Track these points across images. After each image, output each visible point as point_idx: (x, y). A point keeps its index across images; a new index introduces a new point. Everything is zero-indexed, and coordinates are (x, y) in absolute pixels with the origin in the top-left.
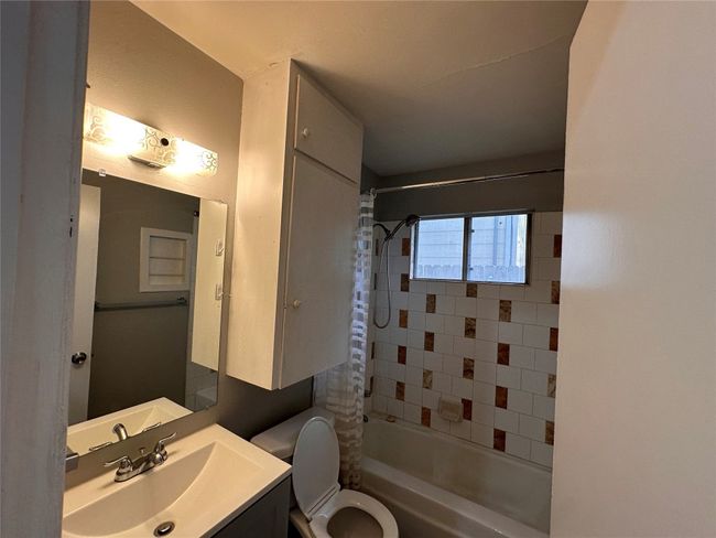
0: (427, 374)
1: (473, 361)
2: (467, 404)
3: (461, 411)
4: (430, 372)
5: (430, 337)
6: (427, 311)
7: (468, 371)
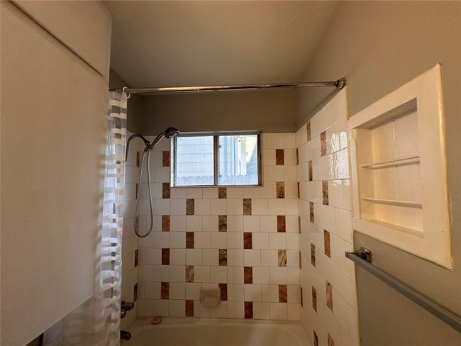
0: (189, 269)
1: (226, 250)
2: (223, 287)
3: (219, 295)
4: (192, 267)
5: (190, 236)
6: (187, 214)
7: (223, 260)
